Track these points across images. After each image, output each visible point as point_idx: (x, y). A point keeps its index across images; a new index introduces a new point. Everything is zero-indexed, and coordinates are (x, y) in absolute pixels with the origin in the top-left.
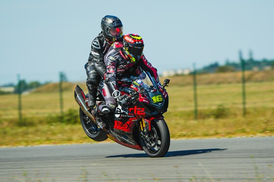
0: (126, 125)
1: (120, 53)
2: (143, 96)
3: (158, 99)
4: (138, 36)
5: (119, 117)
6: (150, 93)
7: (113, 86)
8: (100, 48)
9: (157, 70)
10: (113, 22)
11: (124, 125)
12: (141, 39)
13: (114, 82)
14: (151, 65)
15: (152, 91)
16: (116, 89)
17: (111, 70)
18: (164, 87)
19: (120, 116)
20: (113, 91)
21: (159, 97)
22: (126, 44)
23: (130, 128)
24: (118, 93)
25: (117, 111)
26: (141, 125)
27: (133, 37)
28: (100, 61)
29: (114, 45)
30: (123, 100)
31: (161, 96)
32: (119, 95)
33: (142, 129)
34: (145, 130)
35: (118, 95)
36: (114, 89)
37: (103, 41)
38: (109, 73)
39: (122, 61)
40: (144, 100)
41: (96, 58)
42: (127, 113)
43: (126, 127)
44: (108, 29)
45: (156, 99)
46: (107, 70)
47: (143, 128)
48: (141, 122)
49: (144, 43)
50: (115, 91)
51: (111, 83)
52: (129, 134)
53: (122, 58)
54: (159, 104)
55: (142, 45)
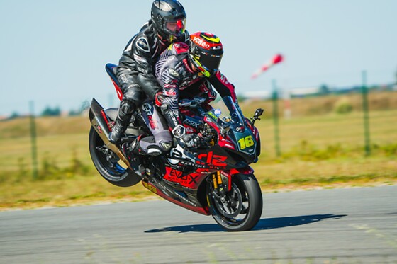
0: (189, 177)
1: (184, 64)
2: (225, 138)
3: (247, 142)
4: (215, 37)
5: (177, 164)
6: (235, 133)
7: (174, 119)
8: (149, 51)
9: (234, 87)
10: (174, 10)
11: (185, 178)
12: (220, 42)
13: (176, 112)
14: (226, 80)
15: (238, 129)
16: (178, 124)
17: (171, 91)
18: (254, 121)
19: (180, 162)
20: (175, 126)
21: (249, 139)
22: (195, 50)
23: (195, 182)
24: (182, 130)
25: (174, 154)
26: (215, 180)
27: (207, 38)
28: (149, 73)
29: (173, 48)
30: (192, 141)
31: (250, 137)
32: (184, 133)
33: (216, 187)
34: (221, 189)
35: (182, 133)
36: (176, 124)
37: (154, 39)
38: (166, 96)
39: (186, 75)
40: (226, 145)
41: (142, 67)
42: (193, 161)
43: (188, 181)
44: (163, 21)
45: (244, 143)
46: (164, 91)
47: (218, 185)
48: (214, 176)
49: (224, 49)
50: (178, 127)
51: (171, 113)
52: (192, 192)
53: (187, 71)
54: (250, 151)
55: (220, 52)
